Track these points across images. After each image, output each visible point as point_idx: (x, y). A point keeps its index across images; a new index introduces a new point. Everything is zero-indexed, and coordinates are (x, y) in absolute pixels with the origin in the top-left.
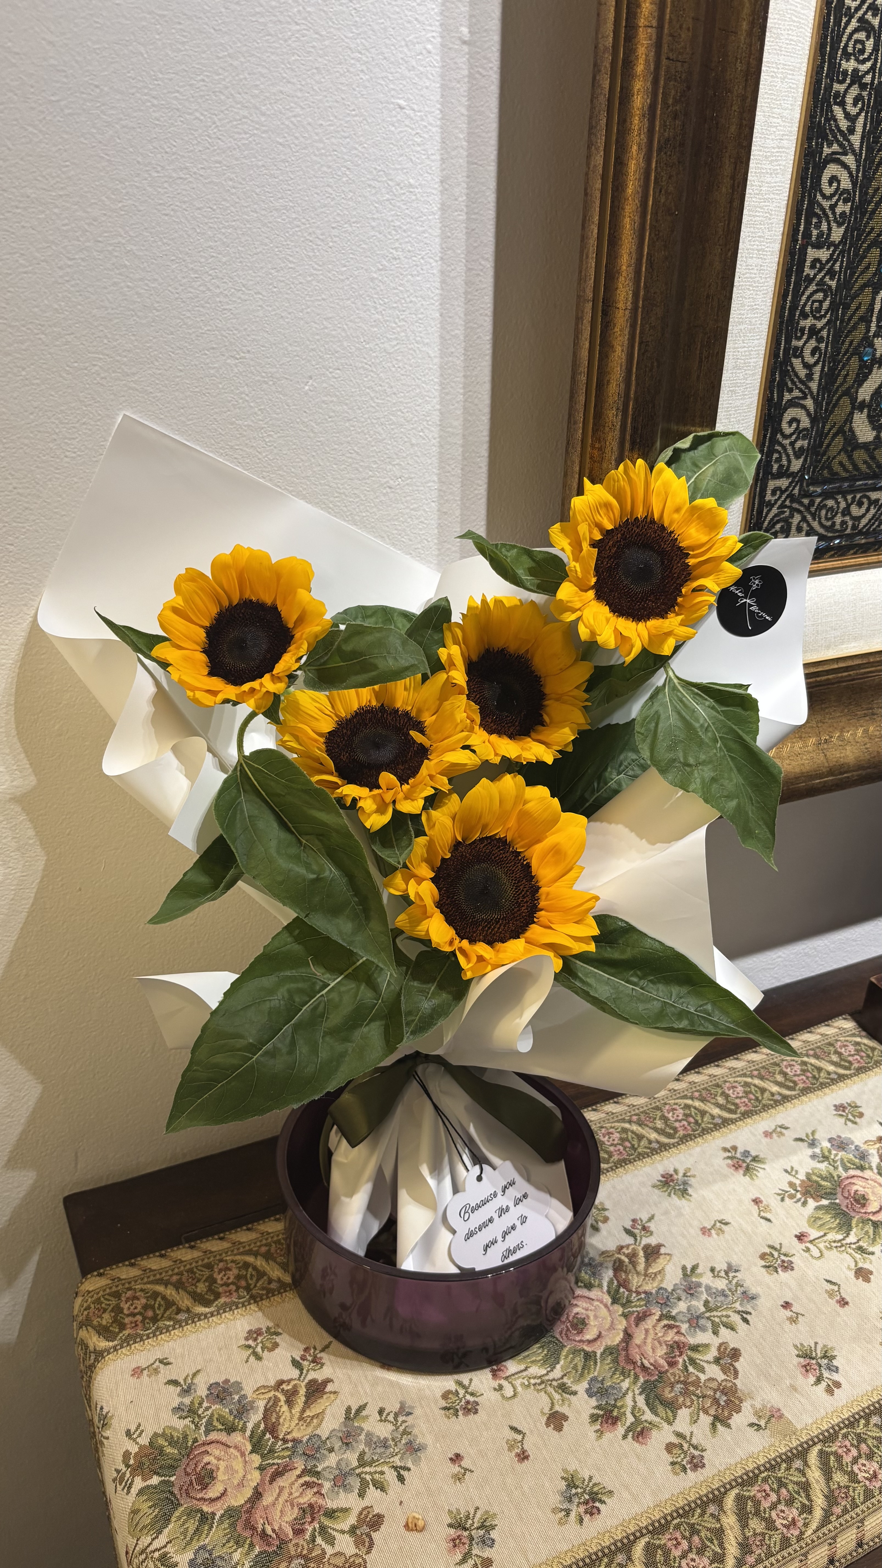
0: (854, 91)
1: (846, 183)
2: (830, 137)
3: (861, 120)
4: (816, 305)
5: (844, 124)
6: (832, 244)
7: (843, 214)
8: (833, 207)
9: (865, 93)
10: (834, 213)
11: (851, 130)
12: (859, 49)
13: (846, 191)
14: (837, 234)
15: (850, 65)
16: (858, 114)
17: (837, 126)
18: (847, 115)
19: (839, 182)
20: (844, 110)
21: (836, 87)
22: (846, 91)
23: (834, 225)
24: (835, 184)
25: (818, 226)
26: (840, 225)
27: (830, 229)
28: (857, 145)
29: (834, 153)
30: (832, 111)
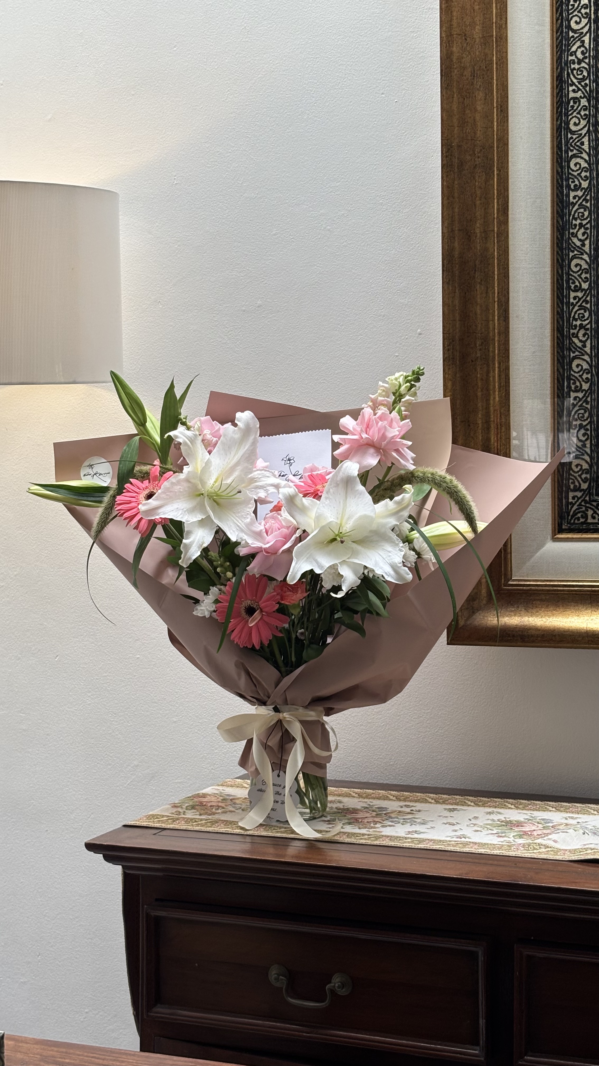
0: (582, 332)
1: (585, 366)
2: (573, 350)
3: (589, 341)
4: (580, 415)
5: (580, 344)
6: (585, 390)
7: (587, 378)
8: (581, 376)
9: (588, 332)
10: (582, 379)
11: (584, 346)
12: (582, 317)
13: (586, 369)
14: (585, 386)
15: (578, 323)
16: (587, 340)
17: (576, 345)
18: (581, 341)
19: (582, 366)
20: (579, 339)
21: (572, 331)
22: (578, 332)
23: (583, 383)
24: (580, 367)
25: (574, 383)
26: (586, 383)
27: (581, 385)
28: (589, 351)
29: (576, 356)
30: (572, 340)
